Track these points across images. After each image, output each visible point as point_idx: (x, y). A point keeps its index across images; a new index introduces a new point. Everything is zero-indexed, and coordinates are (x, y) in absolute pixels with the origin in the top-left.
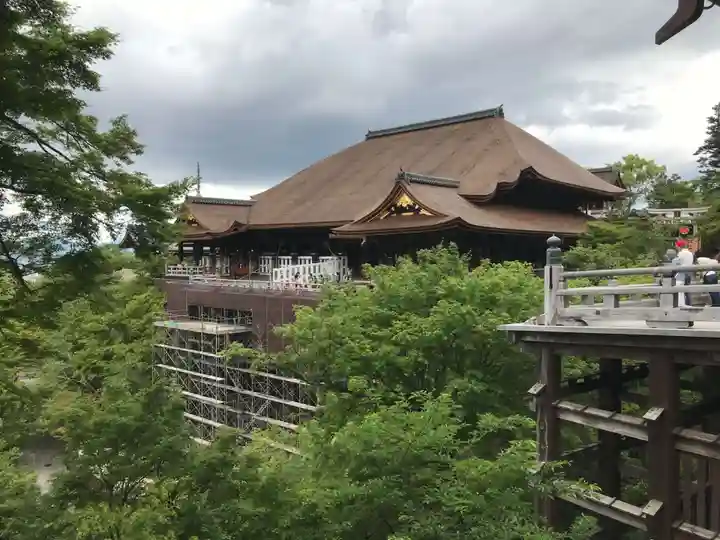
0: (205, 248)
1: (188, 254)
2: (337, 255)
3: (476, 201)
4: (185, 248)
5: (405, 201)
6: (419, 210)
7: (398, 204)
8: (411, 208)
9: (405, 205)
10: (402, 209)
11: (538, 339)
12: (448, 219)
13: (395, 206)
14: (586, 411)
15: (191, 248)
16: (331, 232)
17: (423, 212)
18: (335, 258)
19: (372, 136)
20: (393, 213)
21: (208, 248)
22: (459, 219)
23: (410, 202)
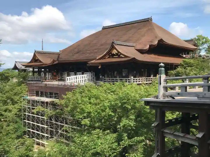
0: (42, 70)
1: (36, 72)
2: (91, 72)
3: (141, 51)
4: (35, 70)
5: (115, 52)
6: (120, 55)
7: (113, 53)
8: (117, 54)
9: (115, 53)
10: (113, 55)
11: (156, 105)
12: (130, 58)
13: (111, 53)
14: (174, 133)
15: (37, 70)
16: (88, 63)
17: (121, 56)
18: (90, 73)
19: (104, 28)
20: (110, 56)
21: (43, 70)
22: (134, 58)
23: (117, 52)
